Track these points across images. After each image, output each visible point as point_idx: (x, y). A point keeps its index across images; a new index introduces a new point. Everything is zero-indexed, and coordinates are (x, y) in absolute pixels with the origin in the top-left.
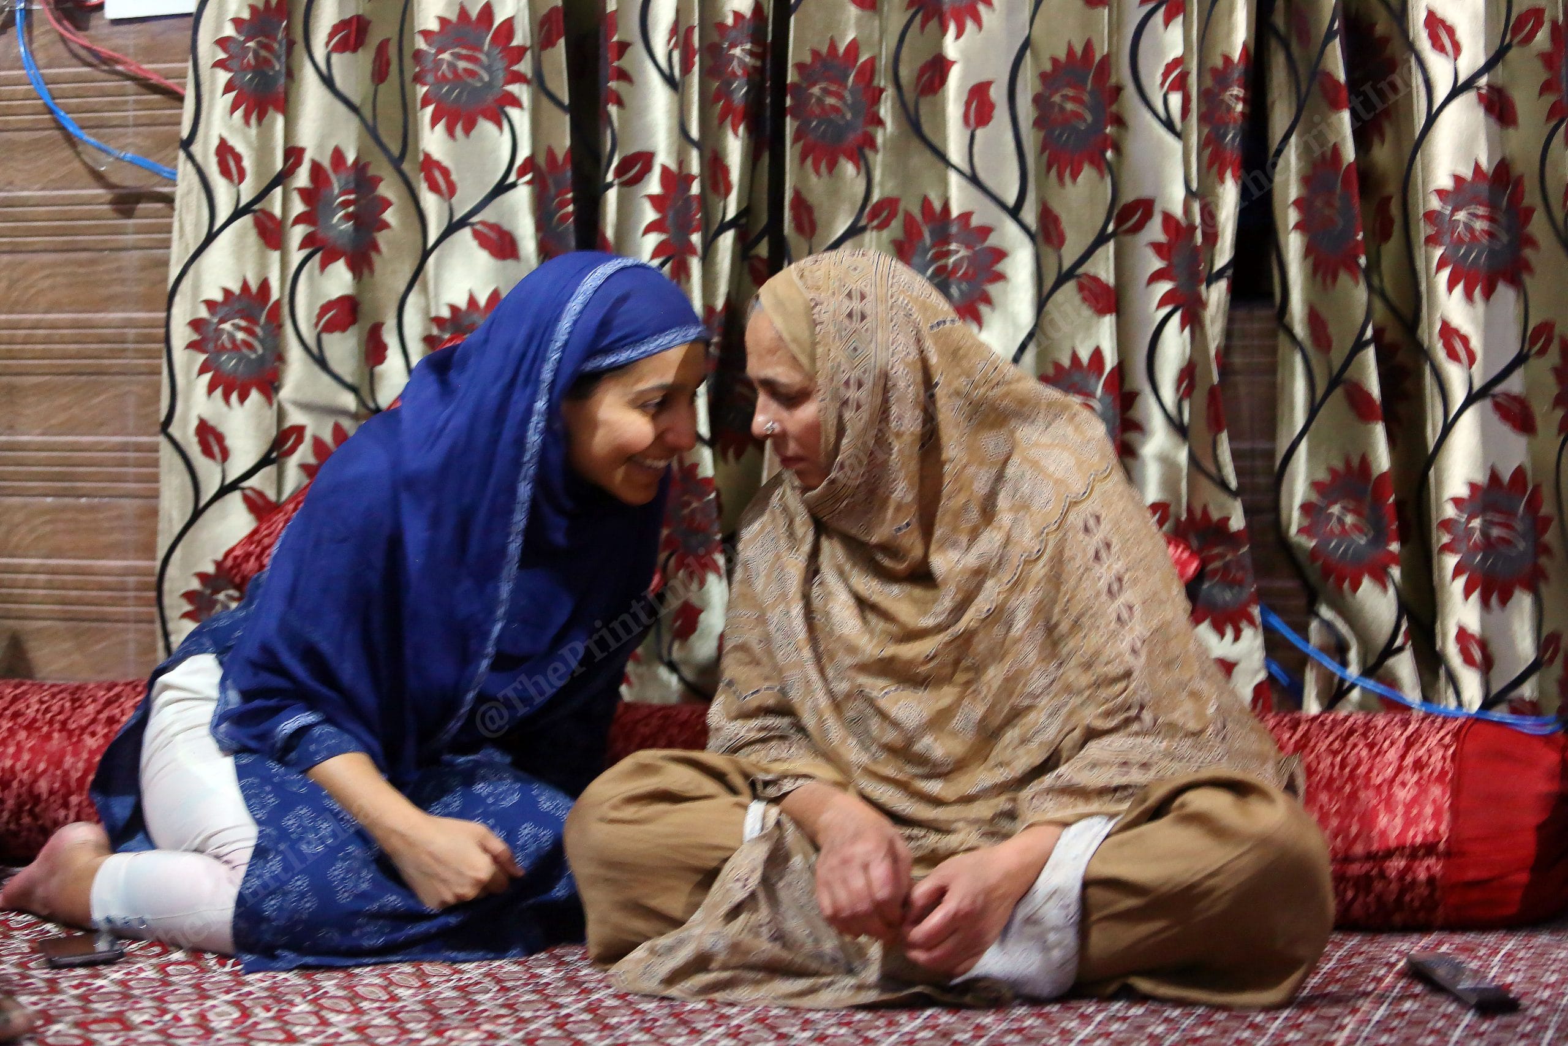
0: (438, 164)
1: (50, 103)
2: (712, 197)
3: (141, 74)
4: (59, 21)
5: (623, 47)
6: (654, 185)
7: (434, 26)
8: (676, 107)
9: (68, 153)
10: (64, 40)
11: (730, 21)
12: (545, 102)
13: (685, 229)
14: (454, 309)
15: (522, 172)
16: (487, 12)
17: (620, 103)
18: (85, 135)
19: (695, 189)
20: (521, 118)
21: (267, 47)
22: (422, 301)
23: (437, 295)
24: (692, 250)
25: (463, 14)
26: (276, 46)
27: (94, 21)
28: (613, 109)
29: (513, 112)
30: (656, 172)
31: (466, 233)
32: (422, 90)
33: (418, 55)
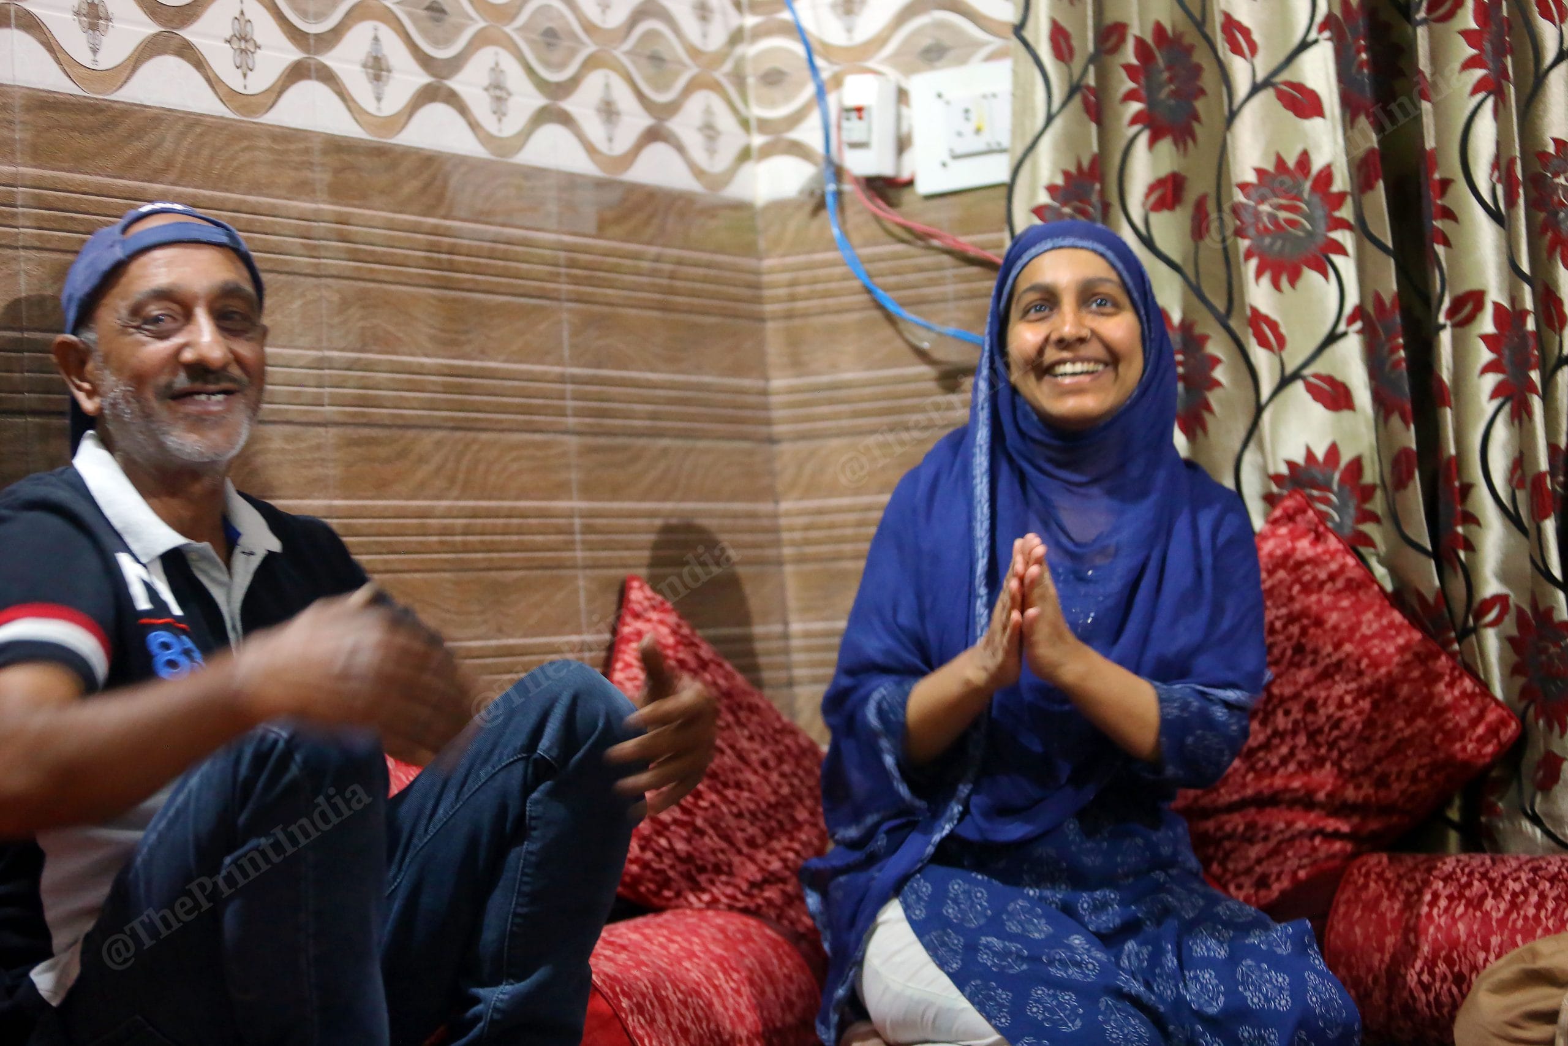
0: (1266, 319)
1: (867, 281)
2: (1547, 332)
3: (957, 248)
4: (871, 199)
5: (1445, 184)
6: (1487, 324)
7: (1251, 177)
8: (1504, 243)
9: (888, 331)
10: (877, 219)
11: (1551, 149)
12: (1370, 247)
13: (1522, 365)
14: (1291, 465)
15: (1351, 320)
16: (1304, 161)
17: (1446, 243)
18: (906, 313)
19: (1531, 325)
20: (1347, 266)
21: (1083, 213)
22: (1260, 459)
23: (1274, 454)
24: (1532, 388)
25: (1280, 163)
26: (1091, 209)
27: (906, 197)
28: (1440, 249)
29: (1338, 259)
30: (1488, 311)
31: (1299, 387)
32: (1244, 244)
33: (1236, 210)
